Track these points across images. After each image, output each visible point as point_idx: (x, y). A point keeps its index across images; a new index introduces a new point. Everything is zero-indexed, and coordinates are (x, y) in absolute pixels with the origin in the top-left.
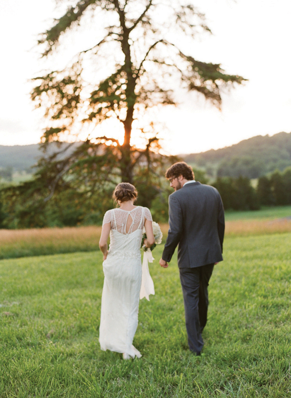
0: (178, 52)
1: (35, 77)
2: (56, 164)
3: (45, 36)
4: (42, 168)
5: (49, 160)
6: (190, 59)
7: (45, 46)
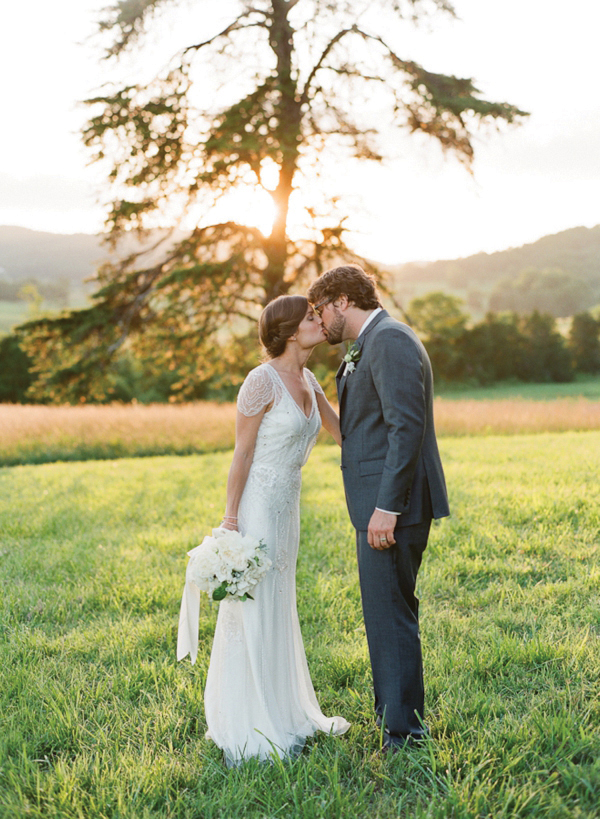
0: (388, 53)
1: (93, 97)
2: (136, 276)
3: (115, 14)
4: (106, 284)
5: (119, 268)
6: (410, 67)
7: (114, 35)
